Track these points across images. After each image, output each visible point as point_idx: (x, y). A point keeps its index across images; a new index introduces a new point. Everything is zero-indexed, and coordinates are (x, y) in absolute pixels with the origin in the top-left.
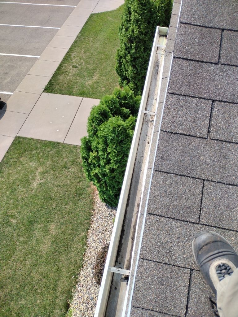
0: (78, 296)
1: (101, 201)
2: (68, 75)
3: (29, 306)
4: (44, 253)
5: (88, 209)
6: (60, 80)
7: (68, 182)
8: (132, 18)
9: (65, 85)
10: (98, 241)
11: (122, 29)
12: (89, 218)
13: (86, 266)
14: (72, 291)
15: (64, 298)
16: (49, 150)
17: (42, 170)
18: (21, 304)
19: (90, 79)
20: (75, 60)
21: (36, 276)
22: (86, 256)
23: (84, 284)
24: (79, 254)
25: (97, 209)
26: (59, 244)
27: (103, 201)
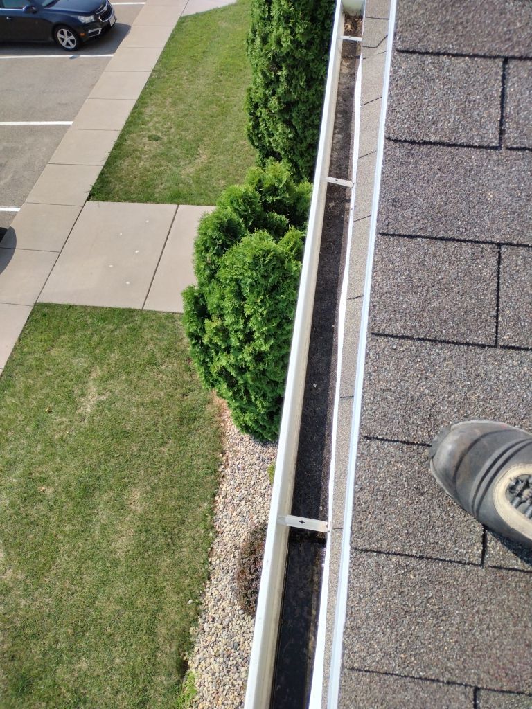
0: (204, 643)
1: (237, 430)
2: (139, 158)
3: (99, 671)
4: (120, 554)
5: (211, 452)
6: (123, 169)
7: (162, 395)
8: (275, 12)
9: (136, 181)
10: (239, 518)
11: (253, 41)
12: (215, 471)
13: (216, 577)
14: (191, 631)
15: (174, 649)
16: (111, 327)
17: (100, 373)
18: (80, 669)
19: (190, 163)
20: (153, 125)
21: (108, 607)
22: (213, 555)
23: (216, 616)
24: (200, 550)
25: (231, 450)
26: (153, 531)
27: (242, 430)
